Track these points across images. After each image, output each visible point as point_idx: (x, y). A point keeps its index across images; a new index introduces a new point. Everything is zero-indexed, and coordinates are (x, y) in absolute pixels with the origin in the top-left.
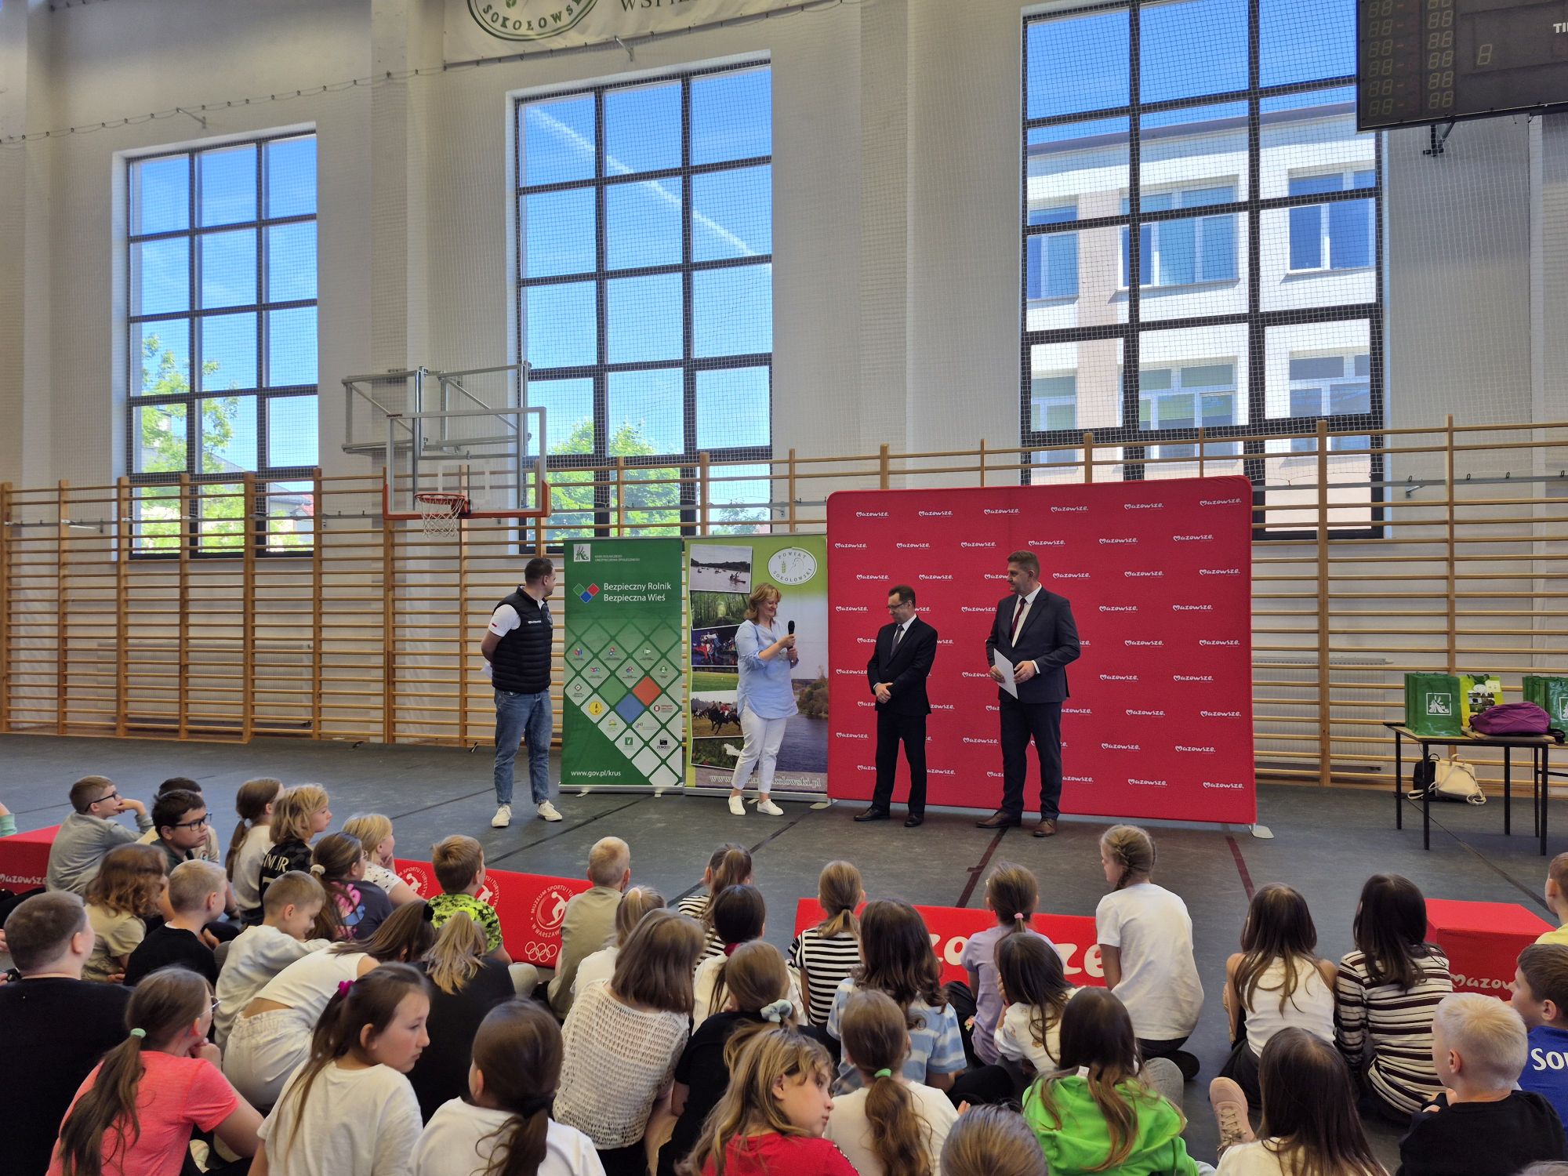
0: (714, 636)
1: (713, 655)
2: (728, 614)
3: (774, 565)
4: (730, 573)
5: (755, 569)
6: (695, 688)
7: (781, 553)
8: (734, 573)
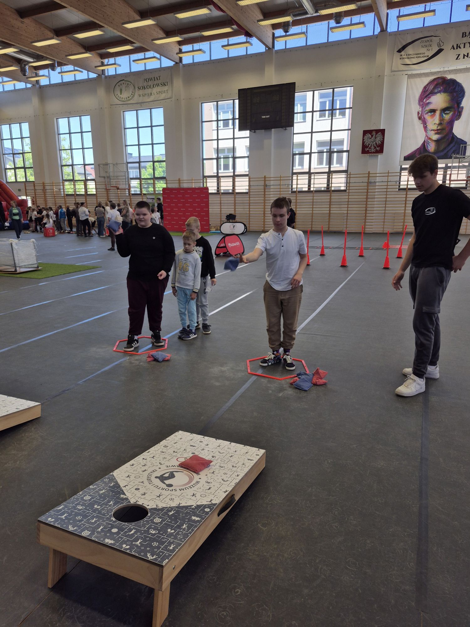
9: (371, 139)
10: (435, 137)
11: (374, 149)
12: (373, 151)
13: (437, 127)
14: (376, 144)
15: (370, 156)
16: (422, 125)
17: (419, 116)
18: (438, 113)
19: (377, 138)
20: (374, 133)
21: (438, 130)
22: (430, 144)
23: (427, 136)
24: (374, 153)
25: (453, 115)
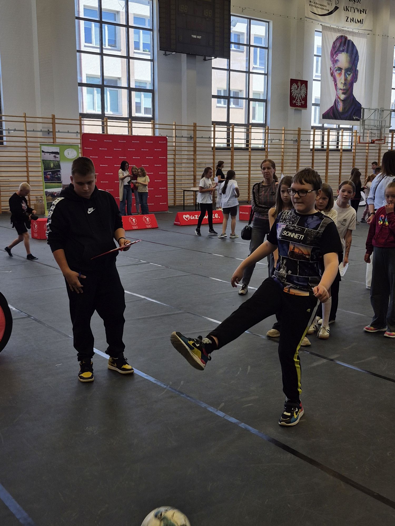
0: (50, 173)
1: (51, 178)
2: (54, 167)
3: (66, 153)
4: (53, 155)
5: (60, 153)
6: (46, 188)
7: (68, 149)
8: (55, 155)
9: (297, 90)
10: (342, 97)
11: (300, 102)
12: (299, 104)
13: (343, 87)
14: (301, 96)
15: (295, 110)
16: (333, 82)
17: (331, 72)
18: (343, 72)
19: (302, 90)
20: (299, 84)
21: (344, 90)
22: (339, 103)
23: (337, 95)
24: (300, 106)
25: (353, 76)
